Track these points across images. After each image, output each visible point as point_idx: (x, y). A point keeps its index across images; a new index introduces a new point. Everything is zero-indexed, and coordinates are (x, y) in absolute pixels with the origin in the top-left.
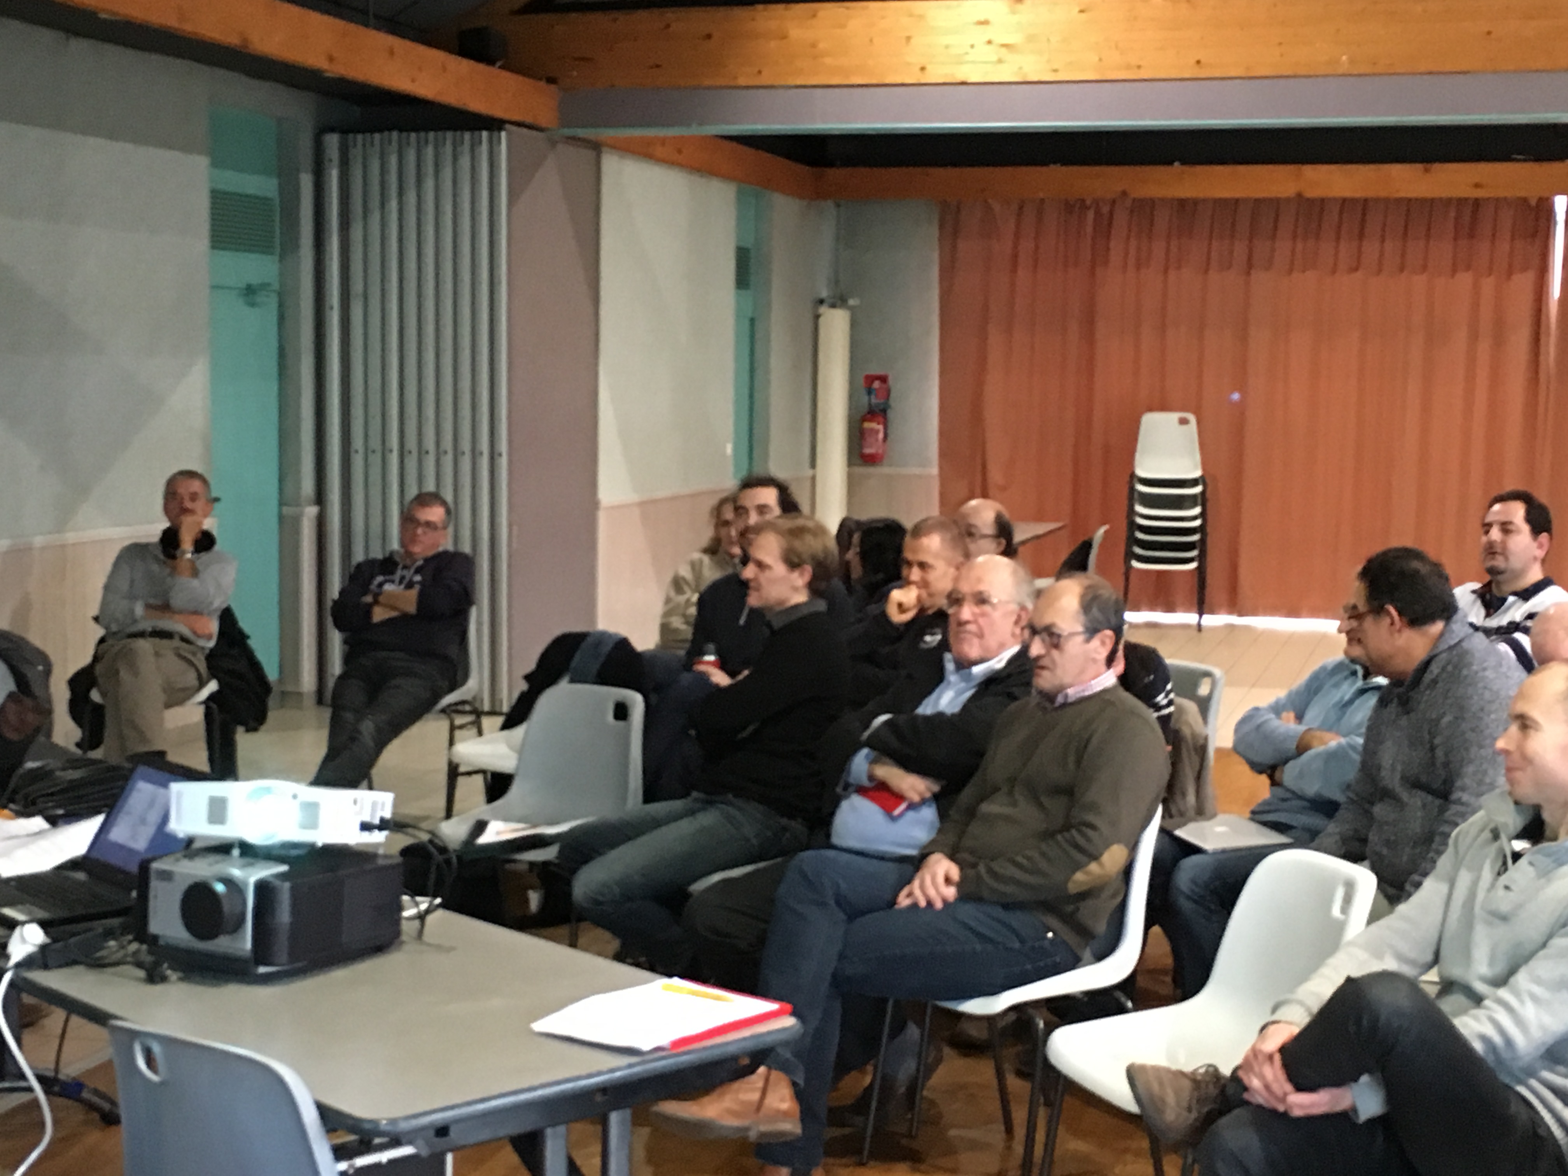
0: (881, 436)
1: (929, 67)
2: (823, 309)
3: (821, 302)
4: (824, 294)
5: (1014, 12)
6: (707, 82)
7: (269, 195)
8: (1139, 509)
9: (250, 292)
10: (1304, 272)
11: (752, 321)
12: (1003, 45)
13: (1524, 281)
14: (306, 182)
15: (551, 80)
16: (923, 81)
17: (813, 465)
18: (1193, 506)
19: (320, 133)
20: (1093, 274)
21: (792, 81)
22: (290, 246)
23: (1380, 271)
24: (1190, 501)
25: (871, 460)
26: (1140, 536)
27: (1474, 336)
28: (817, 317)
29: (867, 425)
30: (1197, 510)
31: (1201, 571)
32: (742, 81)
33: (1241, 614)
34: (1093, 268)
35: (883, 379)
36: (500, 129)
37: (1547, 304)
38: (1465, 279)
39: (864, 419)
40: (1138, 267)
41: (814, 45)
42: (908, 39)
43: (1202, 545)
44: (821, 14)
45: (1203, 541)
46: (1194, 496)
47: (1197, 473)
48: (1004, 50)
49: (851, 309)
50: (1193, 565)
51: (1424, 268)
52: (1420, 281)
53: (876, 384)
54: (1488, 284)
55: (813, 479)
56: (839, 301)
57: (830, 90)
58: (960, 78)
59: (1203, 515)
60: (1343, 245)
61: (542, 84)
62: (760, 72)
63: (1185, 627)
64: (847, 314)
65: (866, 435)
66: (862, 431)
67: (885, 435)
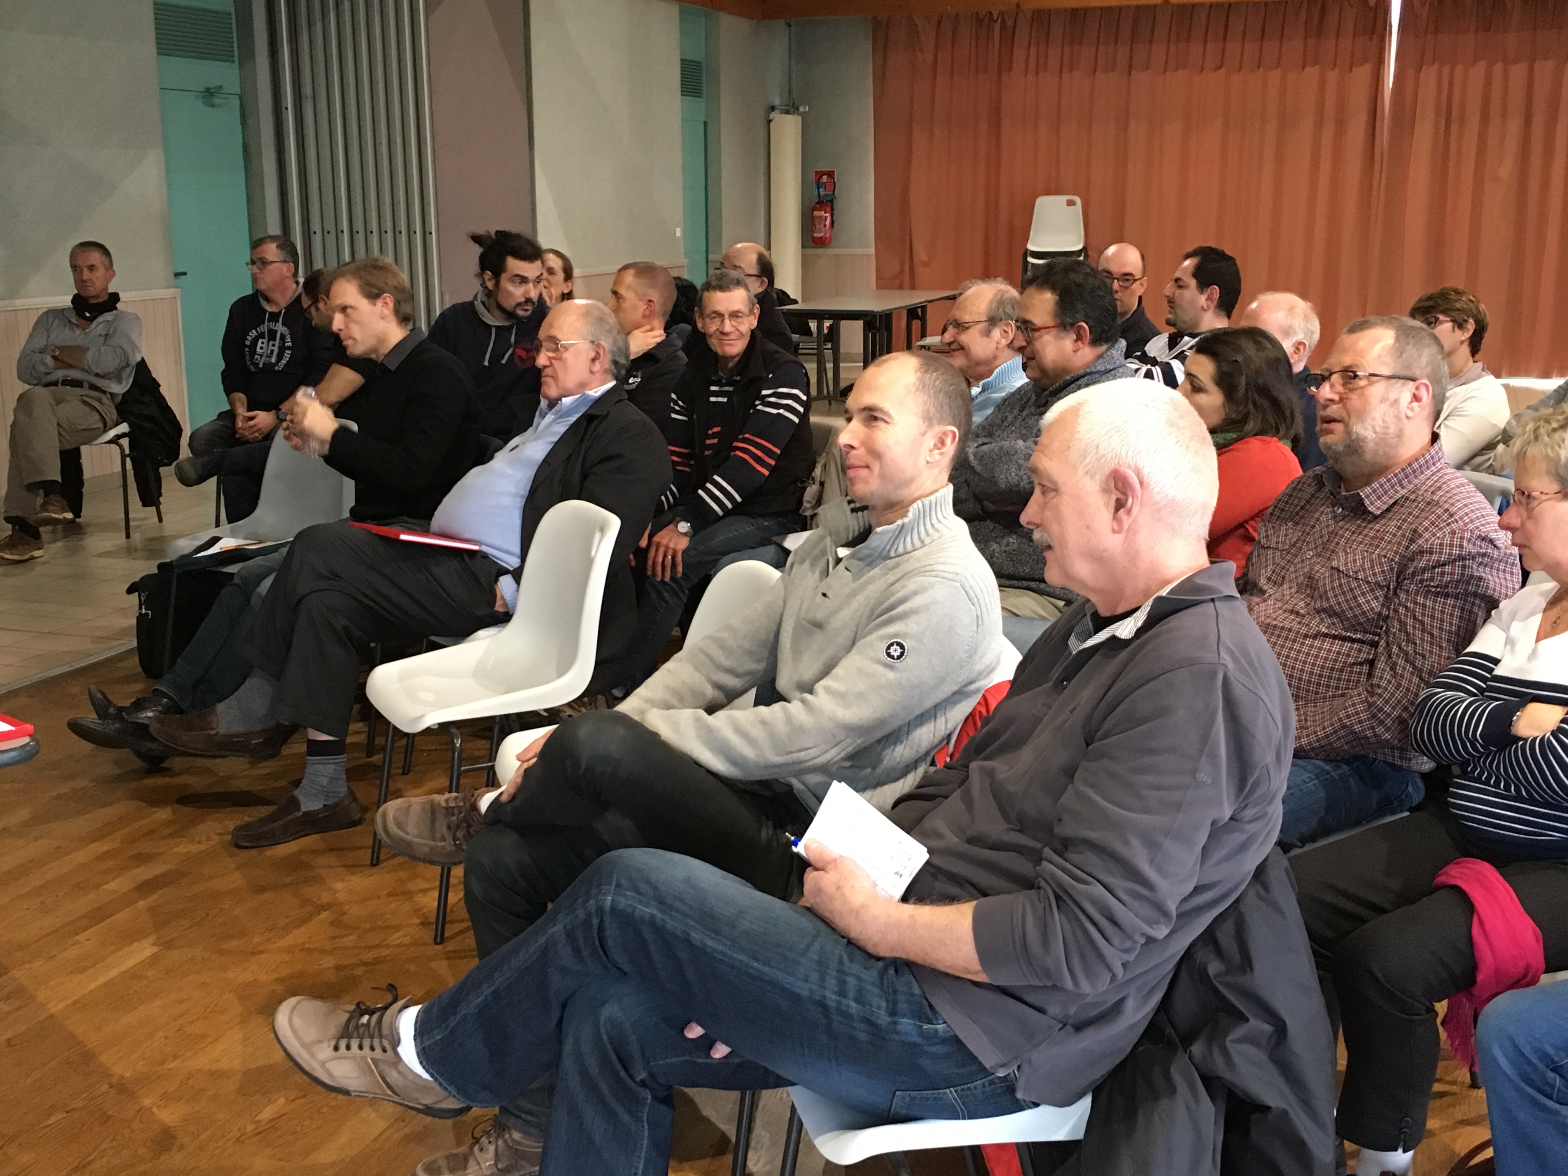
0: (828, 222)
2: (775, 115)
3: (773, 108)
4: (777, 102)
7: (224, 9)
10: (1176, 70)
11: (705, 124)
13: (1362, 74)
20: (999, 79)
22: (247, 54)
23: (1240, 69)
25: (821, 243)
27: (1319, 124)
28: (769, 122)
29: (816, 213)
34: (1000, 72)
35: (831, 174)
37: (1383, 92)
38: (1312, 72)
39: (814, 209)
40: (1037, 73)
47: (1080, 246)
49: (803, 115)
51: (1278, 65)
52: (1275, 75)
53: (825, 178)
54: (1332, 76)
56: (790, 109)
60: (1209, 45)
64: (799, 119)
65: (816, 222)
66: (813, 218)
67: (832, 222)
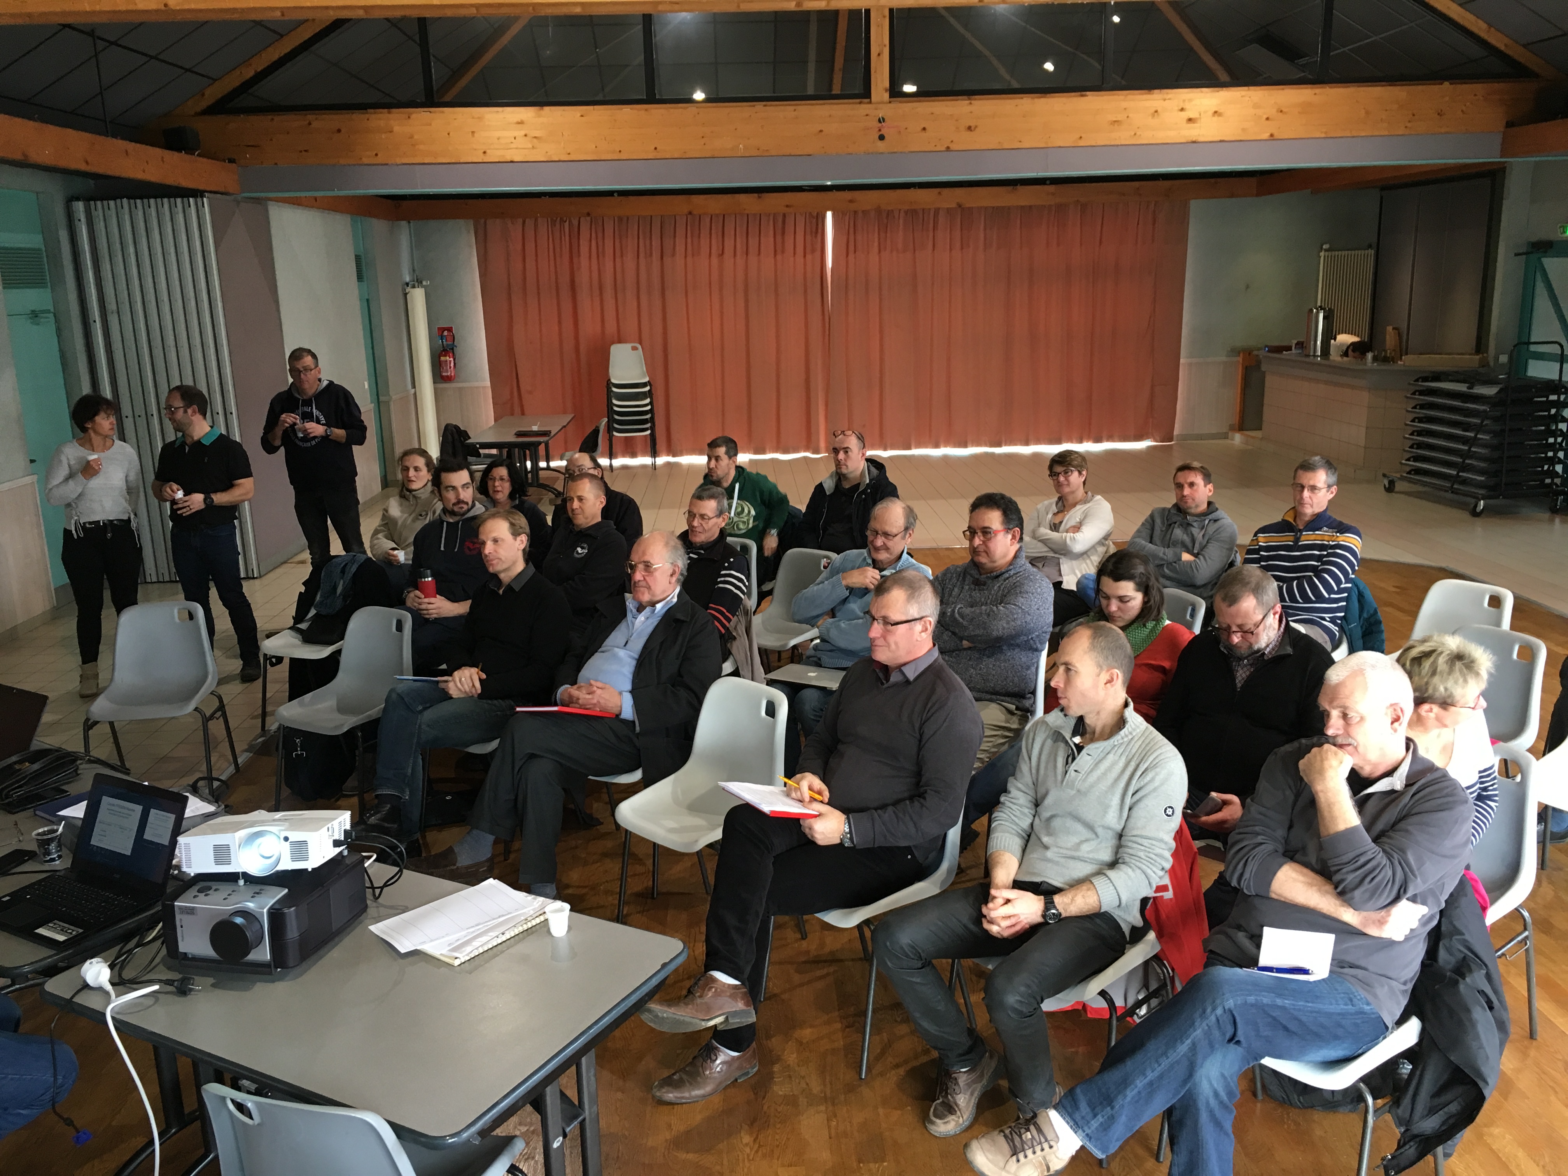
0: (452, 364)
1: (488, 151)
2: (408, 290)
3: (407, 284)
4: (408, 279)
5: (539, 116)
6: (342, 161)
7: (36, 246)
8: (615, 402)
9: (35, 315)
11: (368, 300)
12: (535, 137)
14: (64, 236)
15: (231, 161)
16: (485, 161)
17: (414, 386)
18: (645, 398)
19: (70, 201)
21: (399, 161)
22: (57, 282)
24: (643, 396)
25: (448, 379)
26: (617, 417)
28: (406, 294)
29: (442, 358)
30: (648, 401)
31: (653, 436)
32: (365, 161)
33: (674, 456)
35: (450, 330)
36: (202, 197)
39: (440, 355)
41: (412, 137)
42: (473, 132)
43: (652, 420)
44: (413, 116)
45: (652, 418)
46: (645, 392)
47: (646, 379)
48: (535, 140)
49: (425, 287)
50: (649, 432)
53: (446, 333)
55: (415, 394)
56: (418, 282)
57: (425, 166)
58: (509, 159)
59: (651, 403)
61: (227, 164)
62: (376, 155)
63: (644, 467)
64: (423, 290)
65: (443, 365)
66: (440, 361)
67: (455, 364)
